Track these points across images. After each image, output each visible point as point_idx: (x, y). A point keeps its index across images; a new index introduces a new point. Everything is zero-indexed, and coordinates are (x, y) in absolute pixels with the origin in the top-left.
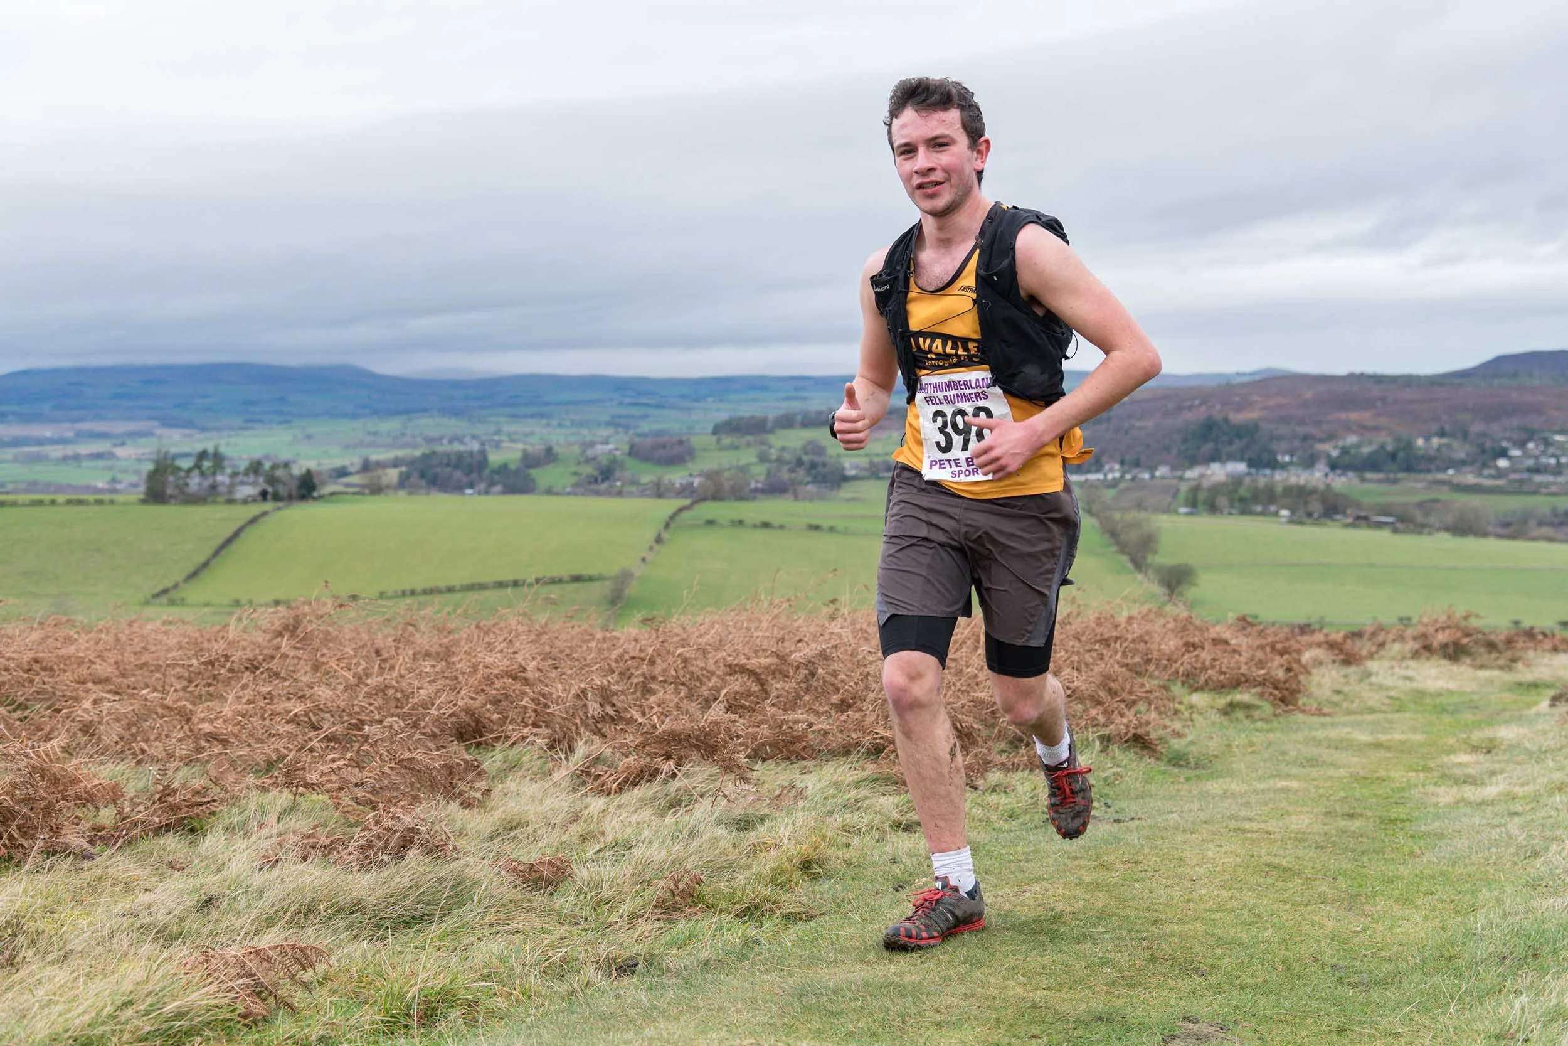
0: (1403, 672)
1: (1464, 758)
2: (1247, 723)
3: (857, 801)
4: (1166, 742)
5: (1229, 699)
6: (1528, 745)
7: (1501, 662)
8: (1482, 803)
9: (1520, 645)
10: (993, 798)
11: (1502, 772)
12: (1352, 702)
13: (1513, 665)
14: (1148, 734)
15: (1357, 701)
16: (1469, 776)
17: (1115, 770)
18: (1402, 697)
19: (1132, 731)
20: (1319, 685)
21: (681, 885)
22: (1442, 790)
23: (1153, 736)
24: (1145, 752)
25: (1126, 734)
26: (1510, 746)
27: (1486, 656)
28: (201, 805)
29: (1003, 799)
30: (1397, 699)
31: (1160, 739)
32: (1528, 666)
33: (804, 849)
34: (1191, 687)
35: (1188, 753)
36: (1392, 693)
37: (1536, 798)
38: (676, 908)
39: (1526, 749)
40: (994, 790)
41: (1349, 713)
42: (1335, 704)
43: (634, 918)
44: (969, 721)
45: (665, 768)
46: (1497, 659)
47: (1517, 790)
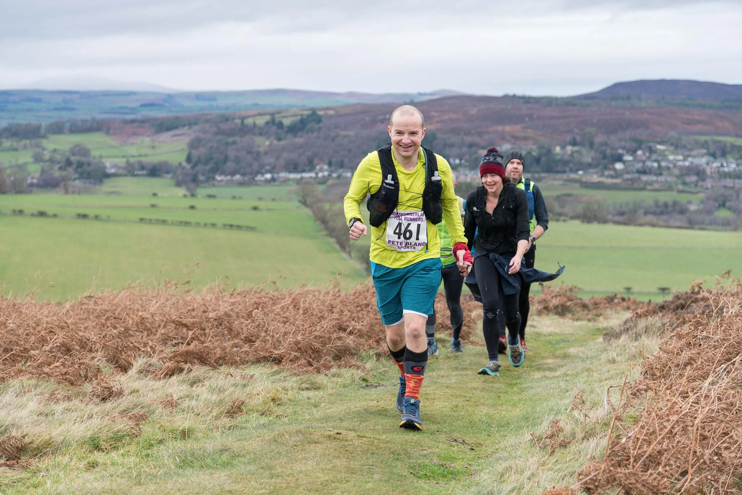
1: (550, 361)
3: (285, 377)
6: (581, 355)
7: (590, 316)
8: (554, 377)
9: (602, 306)
10: (334, 379)
11: (565, 365)
13: (597, 318)
16: (550, 368)
17: (384, 369)
21: (235, 405)
22: (536, 373)
26: (573, 356)
27: (581, 313)
29: (339, 380)
32: (605, 318)
33: (272, 394)
37: (577, 375)
38: (234, 412)
39: (581, 357)
40: (334, 377)
43: (217, 418)
44: (317, 345)
45: (186, 366)
46: (587, 315)
47: (570, 372)
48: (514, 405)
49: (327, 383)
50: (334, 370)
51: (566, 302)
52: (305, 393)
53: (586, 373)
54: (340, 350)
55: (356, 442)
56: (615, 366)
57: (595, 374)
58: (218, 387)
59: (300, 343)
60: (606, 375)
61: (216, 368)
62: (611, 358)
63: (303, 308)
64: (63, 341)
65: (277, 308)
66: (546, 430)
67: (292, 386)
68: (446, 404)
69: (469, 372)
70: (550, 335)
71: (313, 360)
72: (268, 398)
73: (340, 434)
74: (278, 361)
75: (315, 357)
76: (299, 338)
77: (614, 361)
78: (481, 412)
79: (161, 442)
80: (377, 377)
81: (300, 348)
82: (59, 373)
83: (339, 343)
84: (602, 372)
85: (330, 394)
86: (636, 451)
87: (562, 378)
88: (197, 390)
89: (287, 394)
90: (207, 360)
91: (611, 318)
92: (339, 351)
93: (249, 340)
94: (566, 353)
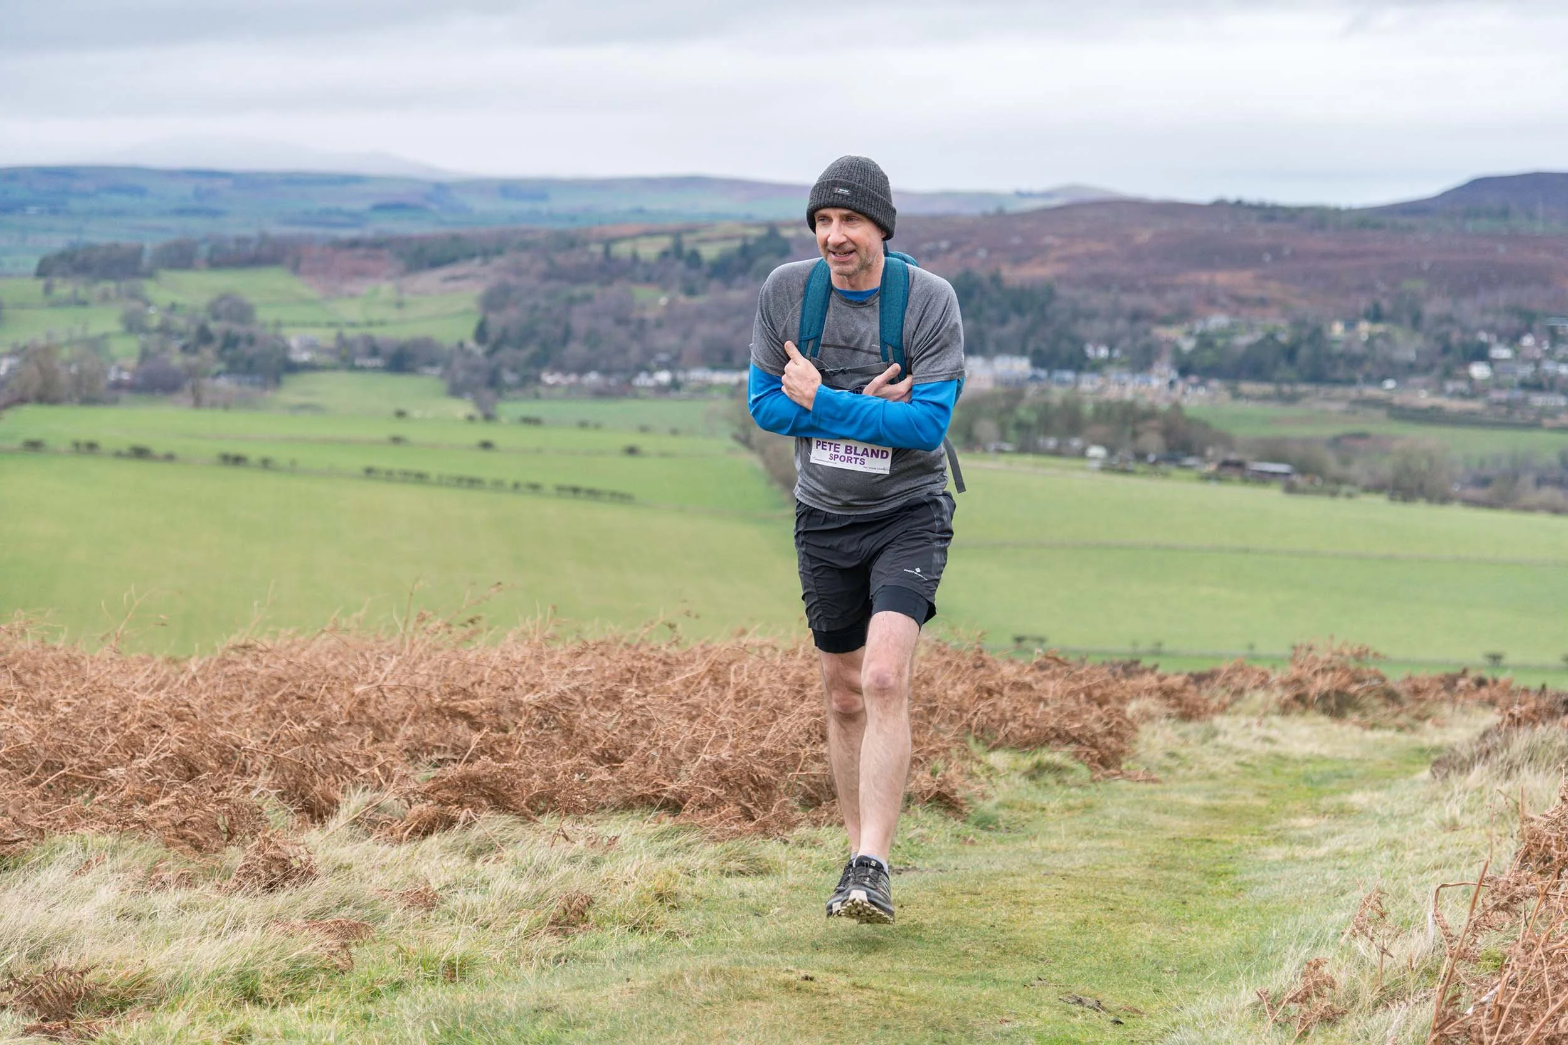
0: (1262, 732)
1: (1305, 822)
2: (1058, 789)
3: (688, 845)
4: (973, 803)
5: (1036, 759)
6: (1379, 810)
8: (1313, 859)
9: (1431, 697)
10: (804, 852)
11: (1341, 832)
12: (1191, 768)
13: (1419, 724)
14: (953, 792)
15: (1197, 766)
16: (1305, 838)
17: (919, 830)
18: (1256, 763)
19: (936, 789)
20: (1148, 745)
21: (573, 906)
22: (1273, 849)
23: (958, 795)
24: (950, 814)
25: (929, 792)
26: (1360, 812)
27: (1383, 710)
28: (10, 842)
29: (815, 854)
30: (1250, 765)
31: (967, 799)
32: (1437, 725)
33: (657, 884)
34: (987, 744)
35: (997, 816)
36: (1243, 758)
37: (1367, 855)
38: (568, 923)
39: (1377, 815)
40: (802, 846)
41: (1185, 779)
42: (1168, 769)
43: (529, 935)
44: (765, 772)
45: (463, 816)
46: (1396, 715)
47: (1350, 849)
48: (1219, 923)
49: (787, 860)
50: (803, 831)
51: (1346, 685)
52: (735, 884)
53: (1387, 853)
54: (818, 784)
55: (850, 1000)
56: (1455, 838)
57: (1409, 856)
58: (535, 863)
59: (725, 767)
60: (1436, 857)
61: (529, 819)
62: (1447, 816)
63: (736, 685)
64: (180, 749)
65: (675, 683)
66: (1291, 983)
67: (704, 865)
68: (1061, 915)
69: (1115, 843)
70: (1308, 761)
71: (755, 805)
72: (649, 892)
73: (812, 979)
74: (674, 806)
75: (760, 800)
76: (724, 755)
77: (1454, 826)
78: (1142, 936)
79: (398, 986)
80: (903, 849)
81: (725, 779)
82: (168, 823)
83: (816, 769)
84: (1425, 850)
85: (791, 887)
86: (1496, 1037)
87: (1332, 862)
88: (484, 868)
89: (693, 883)
90: (509, 799)
91: (1450, 725)
92: (817, 787)
93: (610, 758)
94: (1343, 804)
